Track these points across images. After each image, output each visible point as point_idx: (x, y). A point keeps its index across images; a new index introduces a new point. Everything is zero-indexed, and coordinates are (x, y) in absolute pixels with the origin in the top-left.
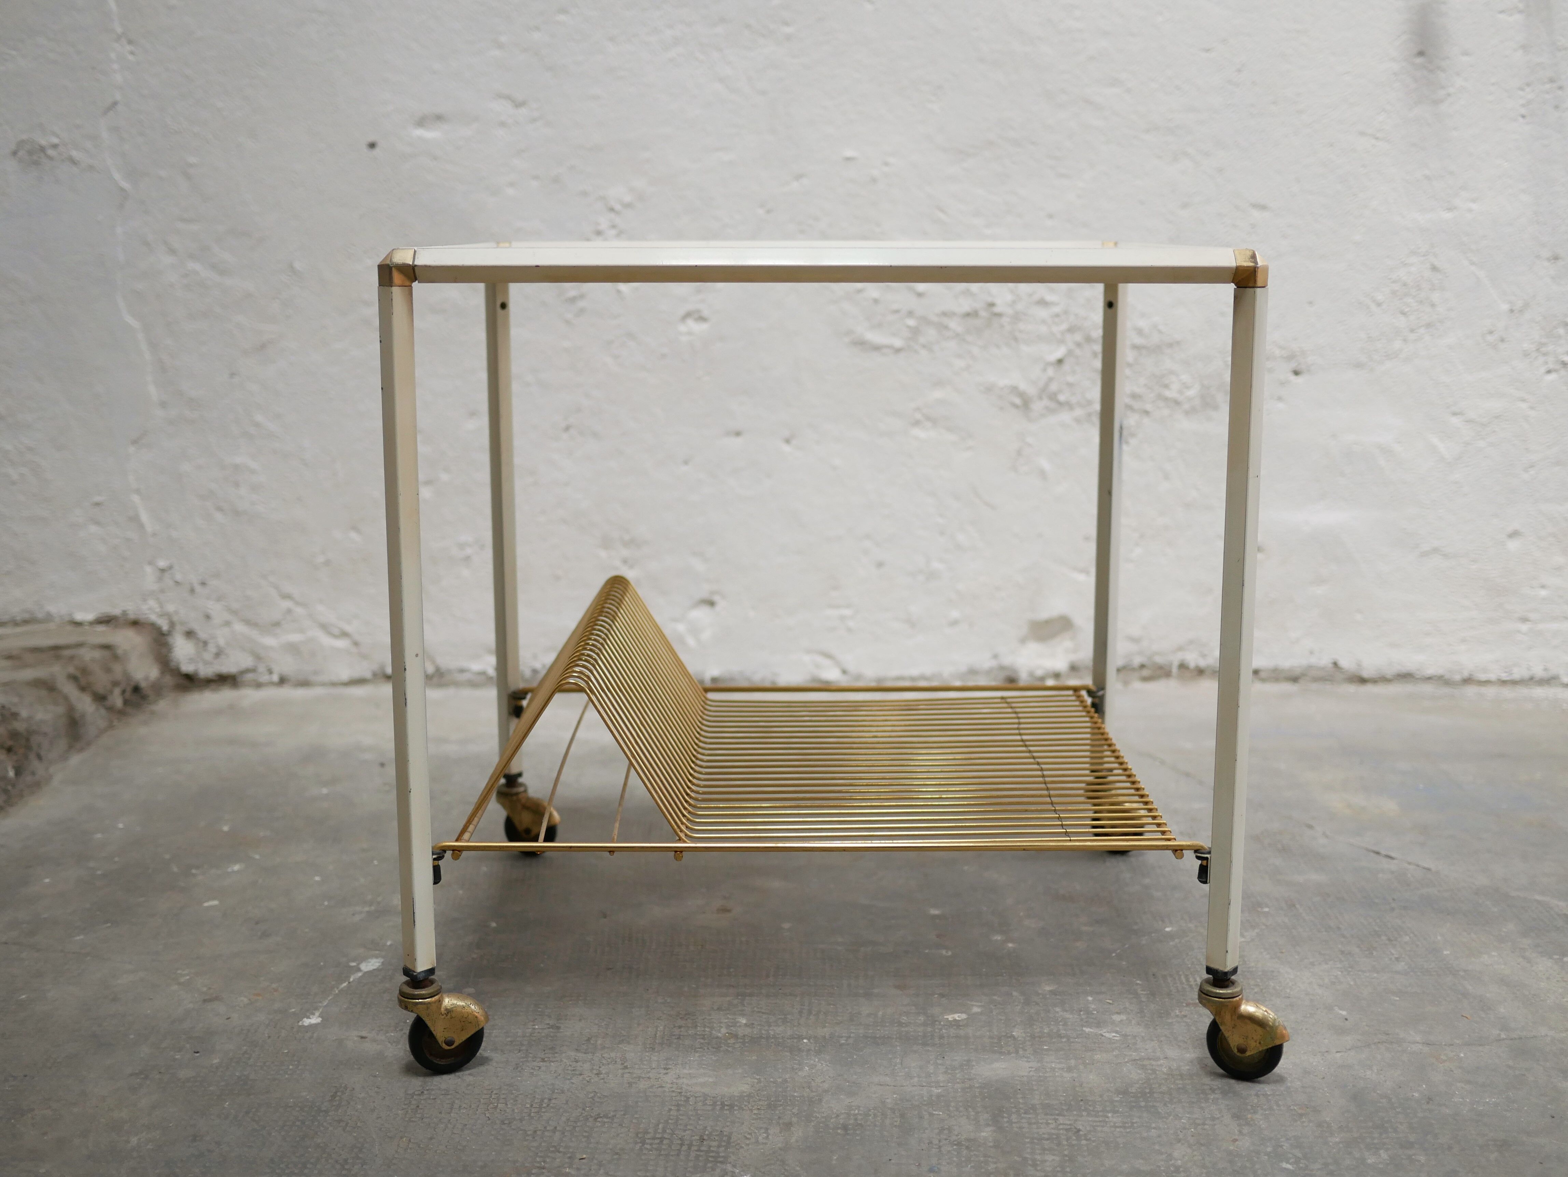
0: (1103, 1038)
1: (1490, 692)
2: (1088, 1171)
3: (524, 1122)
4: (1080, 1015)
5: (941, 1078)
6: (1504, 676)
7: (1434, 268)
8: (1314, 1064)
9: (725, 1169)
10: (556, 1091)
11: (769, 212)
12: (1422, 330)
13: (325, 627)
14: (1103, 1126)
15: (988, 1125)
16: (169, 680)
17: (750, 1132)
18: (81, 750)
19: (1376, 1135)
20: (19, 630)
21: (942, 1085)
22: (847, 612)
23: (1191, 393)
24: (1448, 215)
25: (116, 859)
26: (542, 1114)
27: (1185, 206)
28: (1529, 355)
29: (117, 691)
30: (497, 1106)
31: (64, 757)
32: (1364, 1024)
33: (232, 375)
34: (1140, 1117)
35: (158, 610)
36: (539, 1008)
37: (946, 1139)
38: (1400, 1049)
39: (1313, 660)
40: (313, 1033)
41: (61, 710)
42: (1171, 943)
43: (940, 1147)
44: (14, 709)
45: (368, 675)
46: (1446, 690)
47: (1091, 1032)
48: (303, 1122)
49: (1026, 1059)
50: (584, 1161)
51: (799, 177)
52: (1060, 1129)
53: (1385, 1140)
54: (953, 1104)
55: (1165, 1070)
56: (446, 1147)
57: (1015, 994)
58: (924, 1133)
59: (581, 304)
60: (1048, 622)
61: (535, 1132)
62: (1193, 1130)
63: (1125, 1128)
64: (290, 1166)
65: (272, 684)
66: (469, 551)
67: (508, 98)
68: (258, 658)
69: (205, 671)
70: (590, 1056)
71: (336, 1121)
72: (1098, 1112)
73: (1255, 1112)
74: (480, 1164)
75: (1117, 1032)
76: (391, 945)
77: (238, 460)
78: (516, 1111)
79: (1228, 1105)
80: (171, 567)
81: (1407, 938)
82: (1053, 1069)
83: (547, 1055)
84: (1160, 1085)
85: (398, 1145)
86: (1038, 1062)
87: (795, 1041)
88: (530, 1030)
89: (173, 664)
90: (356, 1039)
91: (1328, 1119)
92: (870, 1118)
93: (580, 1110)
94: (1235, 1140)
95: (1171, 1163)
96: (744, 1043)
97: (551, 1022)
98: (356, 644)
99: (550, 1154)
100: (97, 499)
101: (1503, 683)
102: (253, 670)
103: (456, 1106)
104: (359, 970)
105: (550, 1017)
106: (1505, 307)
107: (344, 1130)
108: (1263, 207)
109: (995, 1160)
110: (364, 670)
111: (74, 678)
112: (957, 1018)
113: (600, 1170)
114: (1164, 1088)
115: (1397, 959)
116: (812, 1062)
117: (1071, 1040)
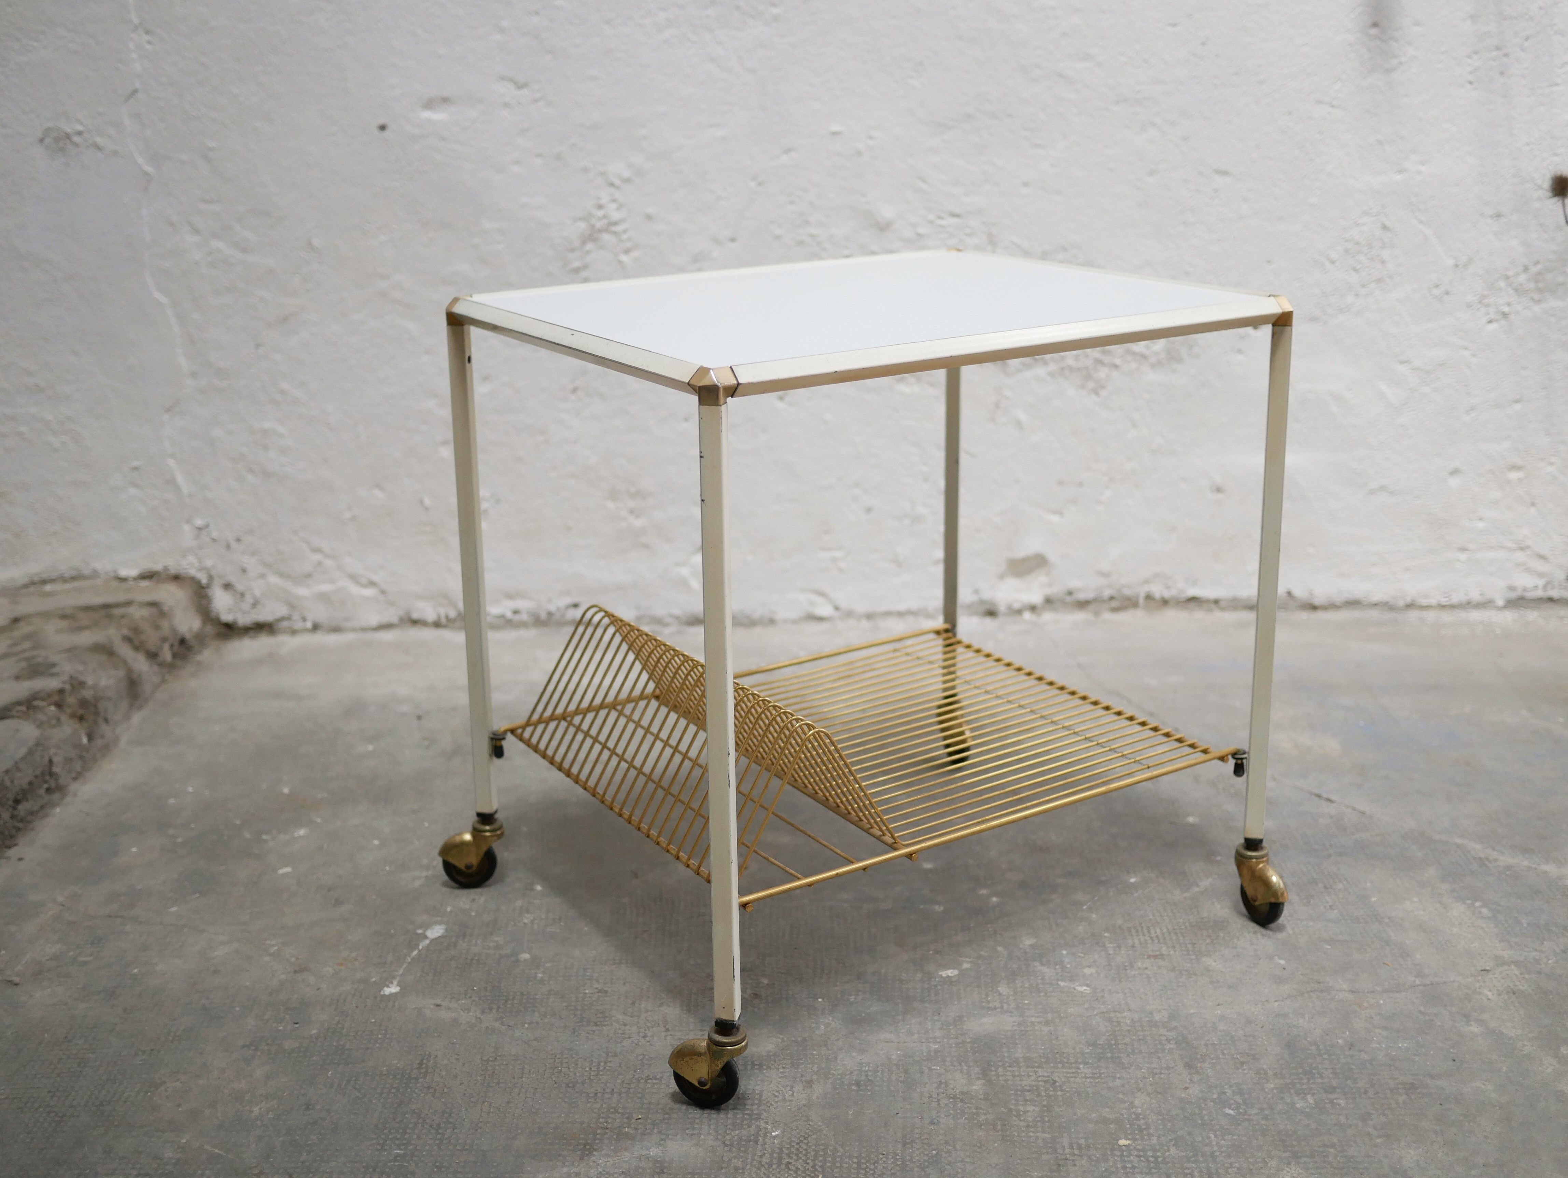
0: (1075, 991)
1: (1431, 616)
2: (1063, 1120)
3: (585, 1085)
4: (1055, 969)
5: (938, 1034)
6: (1444, 601)
7: (1385, 228)
8: (1256, 1013)
9: (759, 1126)
10: (610, 1054)
11: (760, 184)
12: (1373, 286)
13: (353, 577)
14: (1075, 1077)
15: (979, 1079)
16: (210, 629)
17: (777, 1089)
18: (140, 708)
19: (1305, 1081)
20: (68, 586)
21: (938, 1040)
22: (838, 554)
24: (1399, 178)
25: (193, 826)
26: (600, 1077)
27: (1152, 173)
28: (1472, 306)
29: (166, 647)
30: (561, 1070)
31: (127, 717)
32: (1300, 973)
33: (258, 346)
34: (1107, 1068)
35: (197, 565)
36: (588, 972)
37: (943, 1093)
38: (1329, 997)
40: (394, 1002)
41: (121, 673)
42: (1135, 895)
43: (938, 1100)
44: (81, 678)
45: (395, 620)
46: (1389, 615)
47: (1065, 986)
48: (398, 1090)
49: (1009, 1014)
50: (639, 1121)
51: (788, 151)
52: (1039, 1081)
53: (1312, 1086)
54: (948, 1059)
55: (1128, 1022)
56: (522, 1110)
57: (999, 949)
58: (925, 1087)
60: (1024, 560)
61: (596, 1094)
62: (1151, 1079)
63: (1092, 1078)
64: (392, 1131)
65: (306, 630)
67: (511, 80)
68: (292, 607)
69: (244, 620)
70: (636, 1019)
71: (426, 1088)
72: (1071, 1063)
73: (1204, 1061)
74: (552, 1125)
75: (1087, 985)
76: (451, 912)
77: (267, 425)
78: (578, 1074)
79: (1181, 1055)
80: (207, 526)
81: (1340, 886)
82: (1033, 1023)
83: (598, 1019)
84: (1124, 1036)
85: (481, 1110)
86: (1020, 1016)
87: (811, 1000)
88: (581, 995)
89: (213, 615)
90: (432, 1007)
91: (1265, 1067)
92: (879, 1074)
93: (632, 1072)
94: (1187, 1088)
95: (1132, 1111)
96: (767, 1003)
97: (599, 987)
98: (383, 592)
99: (610, 1115)
100: (135, 463)
101: (1442, 607)
102: (288, 618)
103: (526, 1071)
104: (426, 937)
105: (597, 981)
106: (1450, 262)
107: (434, 1096)
108: (1225, 173)
109: (985, 1112)
110: (391, 615)
111: (128, 639)
112: (950, 975)
113: (654, 1129)
114: (1127, 1040)
115: (1331, 906)
116: (827, 1021)
117: (1049, 994)
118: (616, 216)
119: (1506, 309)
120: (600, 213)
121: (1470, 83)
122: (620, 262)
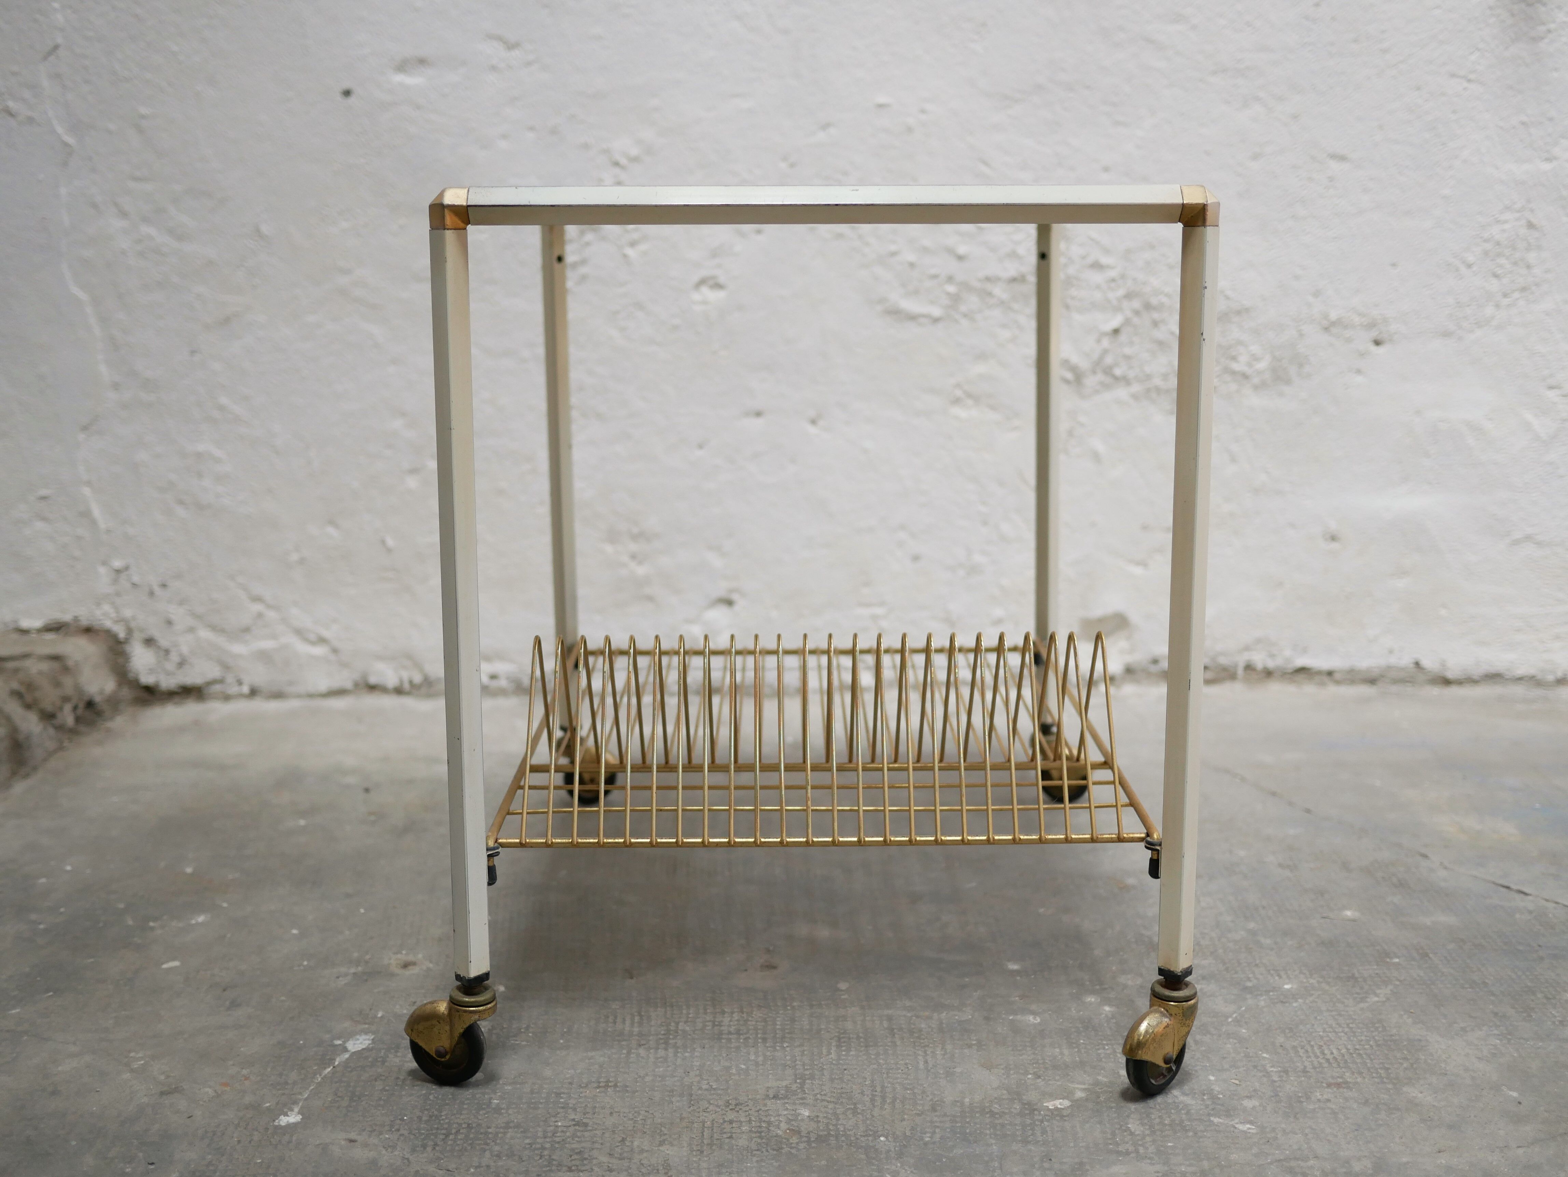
0: (1236, 1131)
4: (1203, 1100)
7: (1531, 226)
8: (1494, 1163)
11: (792, 165)
12: (1516, 295)
13: (299, 633)
16: (126, 693)
18: (27, 776)
22: (879, 611)
23: (1261, 365)
24: (1546, 166)
25: (63, 910)
27: (1256, 157)
29: (68, 708)
31: (6, 785)
32: (1542, 1108)
33: (193, 352)
35: (113, 615)
36: (562, 1098)
39: (1393, 661)
40: (292, 1136)
41: (3, 731)
42: (1295, 1005)
45: (349, 685)
46: (1538, 692)
47: (1221, 1123)
49: (1149, 1161)
51: (825, 127)
60: (1102, 621)
65: (241, 696)
67: (500, 39)
68: (226, 667)
69: (167, 682)
70: (626, 1163)
75: (1251, 1123)
76: (382, 1017)
77: (201, 448)
80: (127, 568)
83: (573, 1162)
86: (1164, 1164)
87: (870, 1138)
88: (552, 1128)
89: (131, 675)
90: (343, 1143)
96: (809, 1142)
97: (577, 1118)
98: (335, 651)
100: (44, 492)
102: (221, 681)
104: (345, 1050)
105: (575, 1109)
108: (1342, 158)
110: (344, 679)
111: (17, 694)
112: (1059, 1106)
115: (1561, 1022)
116: (893, 1167)
117: (1200, 1134)
122: (625, 256)
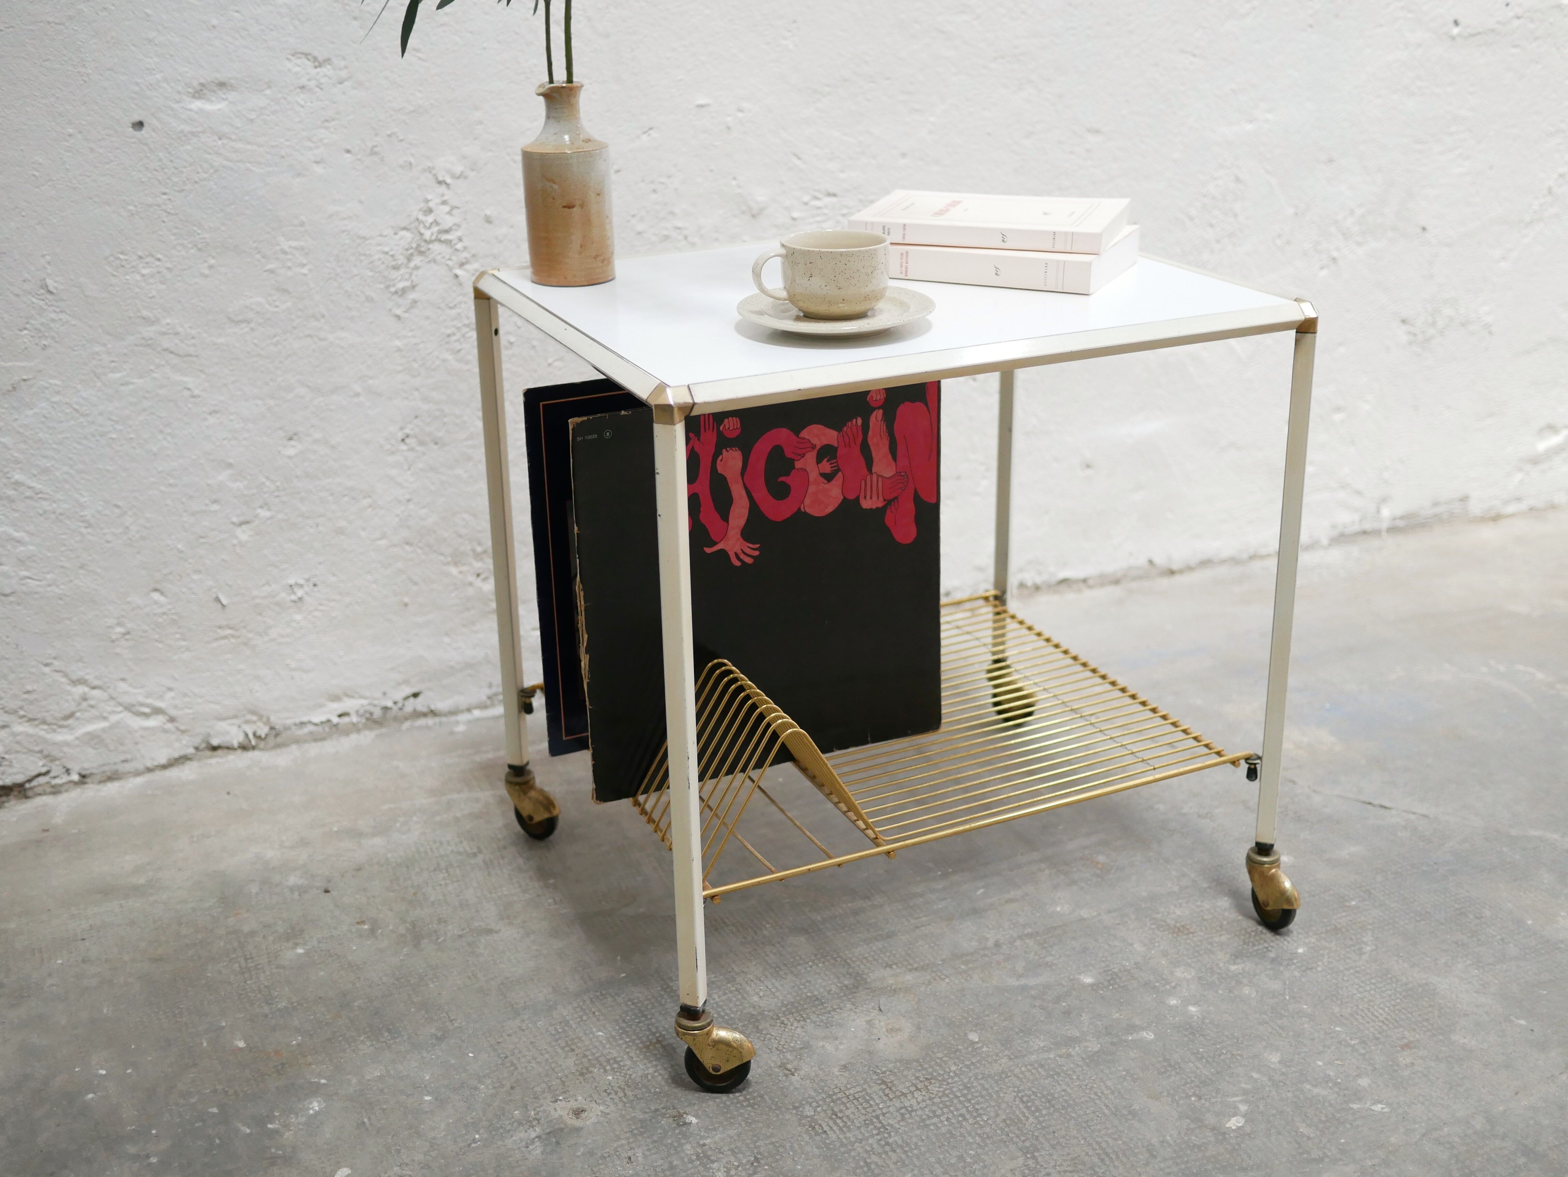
0: (1375, 1113)
7: (1238, 180)
12: (1226, 240)
13: (129, 708)
24: (1249, 127)
25: (154, 1131)
27: (1029, 135)
28: (1308, 254)
39: (1132, 562)
45: (190, 751)
46: (1236, 570)
47: (1360, 1108)
49: (1341, 1163)
55: (1457, 1140)
57: (1252, 1074)
59: (412, 296)
65: (72, 785)
66: (300, 593)
67: (307, 55)
68: (53, 759)
75: (1379, 1102)
81: (1487, 912)
84: (1469, 1159)
86: (1353, 1162)
98: (172, 720)
102: (45, 774)
106: (1291, 211)
108: (1098, 132)
110: (184, 746)
115: (1502, 941)
118: (448, 221)
119: (1335, 254)
120: (430, 219)
121: (1311, 26)
122: (456, 276)
